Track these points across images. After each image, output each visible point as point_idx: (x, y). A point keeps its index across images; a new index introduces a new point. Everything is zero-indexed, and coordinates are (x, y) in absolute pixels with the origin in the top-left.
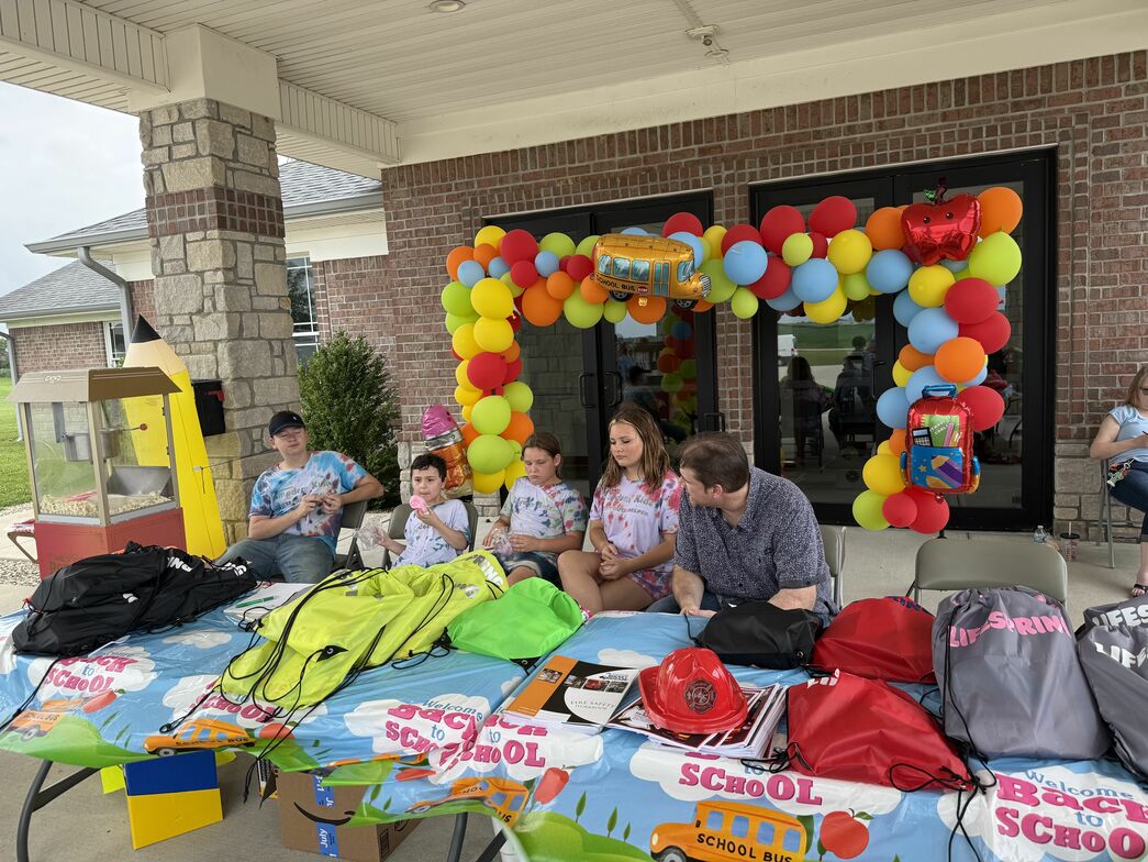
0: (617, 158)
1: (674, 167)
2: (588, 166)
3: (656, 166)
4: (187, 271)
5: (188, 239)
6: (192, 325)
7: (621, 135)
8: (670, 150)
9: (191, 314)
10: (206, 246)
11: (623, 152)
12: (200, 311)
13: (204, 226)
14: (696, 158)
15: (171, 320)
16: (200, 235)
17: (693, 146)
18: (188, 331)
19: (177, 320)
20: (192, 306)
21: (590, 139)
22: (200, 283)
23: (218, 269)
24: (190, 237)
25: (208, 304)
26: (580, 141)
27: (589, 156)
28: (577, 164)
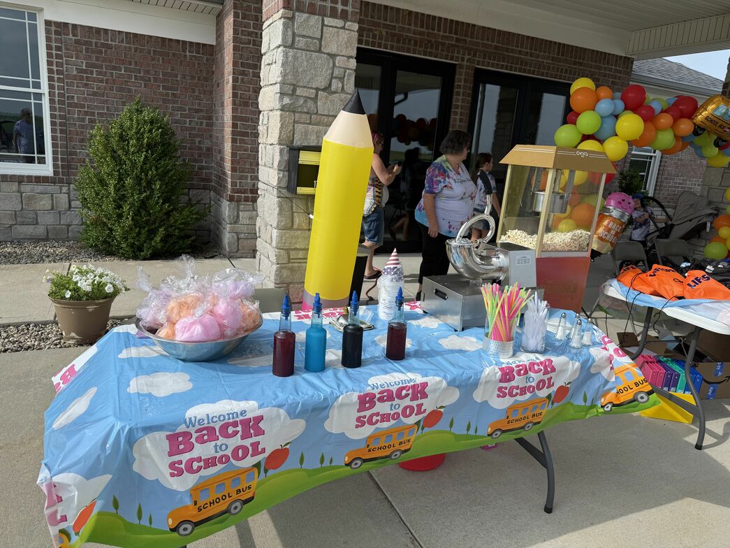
0: (413, 28)
1: (443, 44)
2: (395, 26)
3: (433, 40)
4: (320, 51)
5: (326, 23)
6: (315, 99)
7: (417, 13)
8: (441, 33)
9: (317, 89)
10: (344, 35)
11: (416, 25)
12: (327, 89)
13: (344, 16)
14: (454, 43)
15: (294, 91)
16: (339, 23)
17: (453, 35)
18: (310, 103)
19: (299, 92)
20: (320, 82)
21: (398, 10)
22: (331, 65)
23: (351, 57)
24: (328, 21)
25: (336, 85)
26: (392, 8)
27: (397, 20)
28: (388, 23)
